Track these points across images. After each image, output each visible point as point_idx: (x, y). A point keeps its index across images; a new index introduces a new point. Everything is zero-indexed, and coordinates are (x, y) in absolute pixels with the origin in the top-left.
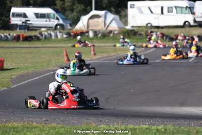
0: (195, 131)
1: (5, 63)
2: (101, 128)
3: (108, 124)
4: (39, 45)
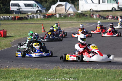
0: (119, 72)
1: (7, 33)
2: (64, 70)
3: (68, 68)
4: (27, 23)
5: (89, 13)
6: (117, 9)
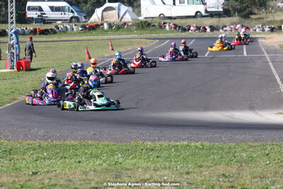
6: (204, 13)
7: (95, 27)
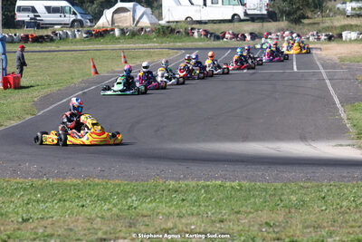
4: (53, 48)
5: (185, 25)
7: (103, 34)
